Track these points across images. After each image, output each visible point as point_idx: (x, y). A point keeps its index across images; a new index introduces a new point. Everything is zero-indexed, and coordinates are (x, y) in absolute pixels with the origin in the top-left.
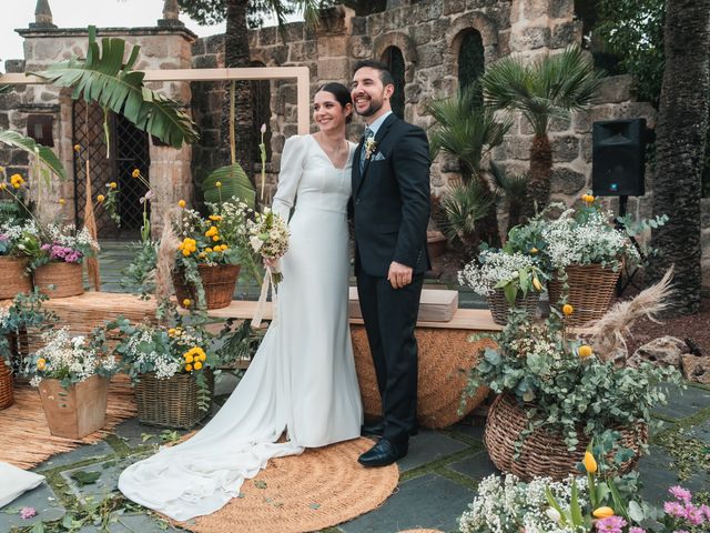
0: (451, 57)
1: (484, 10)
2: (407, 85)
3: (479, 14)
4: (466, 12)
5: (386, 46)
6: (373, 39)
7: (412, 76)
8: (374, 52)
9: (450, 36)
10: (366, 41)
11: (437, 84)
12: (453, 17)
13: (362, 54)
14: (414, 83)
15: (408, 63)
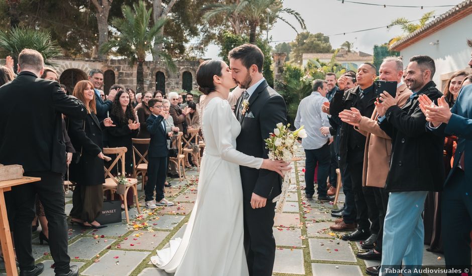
0: (181, 77)
1: (191, 67)
2: (166, 83)
3: (191, 68)
4: (186, 67)
5: (157, 71)
6: (151, 67)
7: (167, 80)
8: (152, 72)
9: (181, 72)
10: (148, 68)
11: (177, 83)
12: (182, 68)
13: (147, 71)
14: (168, 82)
15: (166, 77)
